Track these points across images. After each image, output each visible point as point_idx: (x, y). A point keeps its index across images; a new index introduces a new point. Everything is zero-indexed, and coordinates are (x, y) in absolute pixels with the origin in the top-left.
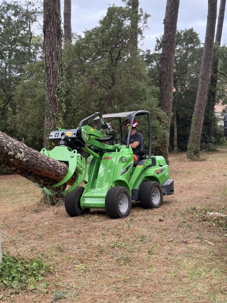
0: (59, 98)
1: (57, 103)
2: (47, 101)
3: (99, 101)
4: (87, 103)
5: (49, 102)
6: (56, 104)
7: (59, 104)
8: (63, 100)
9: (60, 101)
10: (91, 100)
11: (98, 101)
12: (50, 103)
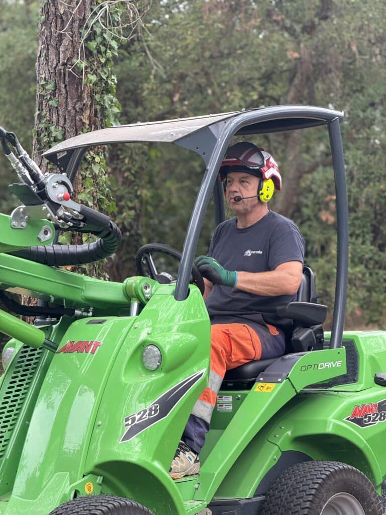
0: (95, 73)
1: (85, 95)
2: (43, 82)
3: (262, 85)
4: (210, 91)
5: (50, 87)
6: (80, 98)
7: (92, 97)
8: (109, 82)
9: (95, 84)
10: (227, 78)
11: (256, 84)
12: (54, 94)
